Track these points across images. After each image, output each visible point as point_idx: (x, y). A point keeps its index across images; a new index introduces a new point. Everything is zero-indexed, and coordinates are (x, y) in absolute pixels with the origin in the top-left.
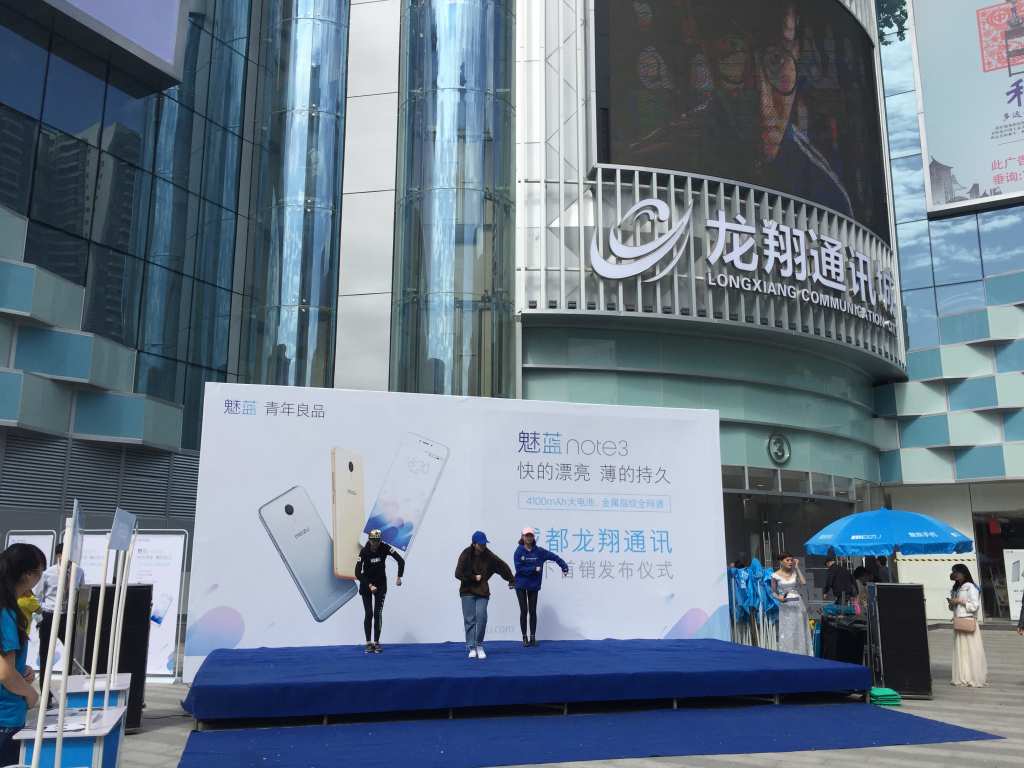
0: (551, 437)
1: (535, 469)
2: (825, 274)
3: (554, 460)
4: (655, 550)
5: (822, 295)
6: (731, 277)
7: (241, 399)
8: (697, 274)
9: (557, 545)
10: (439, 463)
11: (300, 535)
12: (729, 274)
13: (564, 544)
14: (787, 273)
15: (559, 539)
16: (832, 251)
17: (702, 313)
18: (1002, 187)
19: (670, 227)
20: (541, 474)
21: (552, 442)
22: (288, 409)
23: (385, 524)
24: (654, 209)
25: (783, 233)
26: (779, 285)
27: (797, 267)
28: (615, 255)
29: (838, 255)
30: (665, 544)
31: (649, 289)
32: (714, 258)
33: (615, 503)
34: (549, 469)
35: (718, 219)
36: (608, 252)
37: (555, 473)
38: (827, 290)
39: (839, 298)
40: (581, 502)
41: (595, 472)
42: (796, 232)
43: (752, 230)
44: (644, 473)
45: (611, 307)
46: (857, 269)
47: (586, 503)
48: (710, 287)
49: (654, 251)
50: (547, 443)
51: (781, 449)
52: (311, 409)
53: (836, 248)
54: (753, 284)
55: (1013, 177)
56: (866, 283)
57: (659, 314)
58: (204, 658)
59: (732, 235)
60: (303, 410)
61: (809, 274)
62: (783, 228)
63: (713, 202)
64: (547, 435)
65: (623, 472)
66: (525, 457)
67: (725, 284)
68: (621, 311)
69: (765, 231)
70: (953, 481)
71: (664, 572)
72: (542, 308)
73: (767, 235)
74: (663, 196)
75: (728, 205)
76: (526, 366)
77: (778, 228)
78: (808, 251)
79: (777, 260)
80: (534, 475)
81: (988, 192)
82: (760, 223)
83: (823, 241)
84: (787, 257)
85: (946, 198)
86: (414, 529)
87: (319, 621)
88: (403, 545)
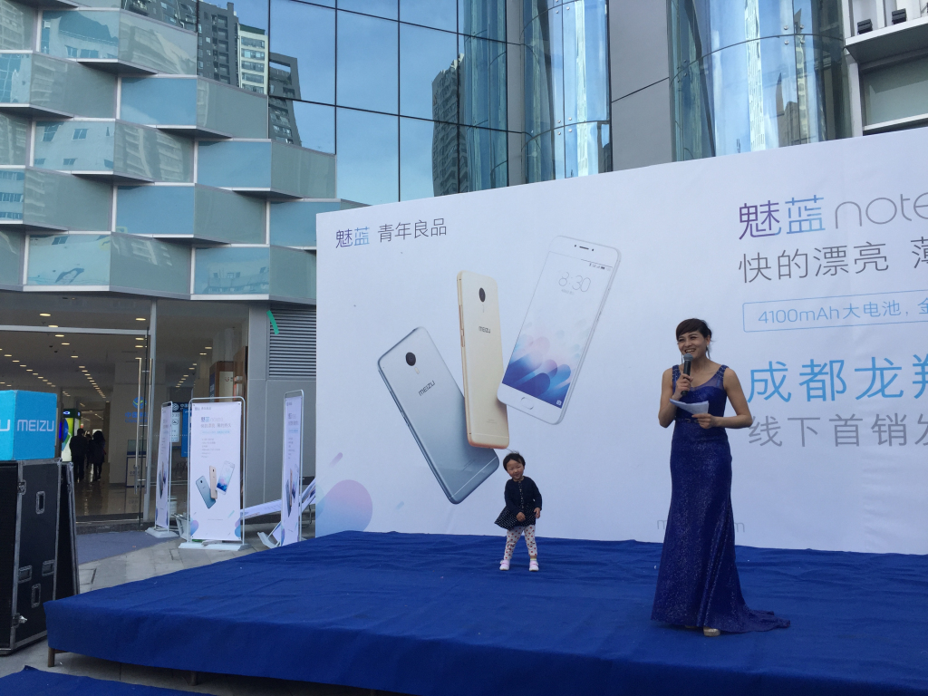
0: (802, 205)
1: (773, 263)
3: (809, 242)
7: (353, 228)
9: (823, 388)
10: (606, 274)
11: (424, 390)
13: (838, 386)
15: (827, 378)
20: (784, 270)
21: (804, 215)
22: (403, 231)
34: (800, 260)
37: (813, 265)
40: (871, 310)
41: (900, 253)
47: (881, 310)
50: (795, 216)
52: (430, 225)
60: (421, 228)
64: (793, 202)
66: (751, 246)
72: (879, 28)
76: (869, 128)
80: (772, 273)
86: (572, 374)
87: (455, 502)
88: (557, 399)
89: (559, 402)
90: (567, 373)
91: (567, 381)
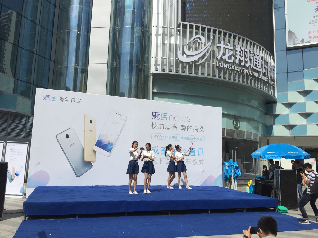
0: (164, 114)
1: (158, 125)
2: (255, 65)
3: (164, 122)
4: (198, 155)
5: (253, 72)
6: (225, 64)
7: (50, 95)
8: (213, 62)
10: (124, 122)
11: (71, 145)
12: (224, 63)
14: (243, 64)
16: (257, 58)
17: (214, 76)
18: (311, 40)
19: (205, 45)
20: (160, 127)
21: (164, 116)
22: (68, 99)
23: (103, 143)
24: (200, 39)
25: (242, 50)
26: (240, 68)
27: (246, 62)
28: (186, 54)
29: (259, 59)
30: (202, 153)
31: (197, 67)
32: (219, 58)
33: (185, 138)
34: (163, 125)
35: (221, 44)
36: (183, 53)
37: (165, 127)
38: (255, 71)
39: (259, 73)
40: (173, 137)
41: (179, 127)
42: (246, 50)
43: (232, 48)
44: (196, 128)
45: (184, 72)
46: (265, 64)
47: (175, 138)
48: (217, 67)
49: (199, 53)
51: (237, 123)
52: (76, 100)
53: (258, 57)
54: (231, 67)
55: (315, 37)
56: (267, 69)
57: (199, 75)
58: (34, 189)
59: (225, 50)
60: (73, 100)
61: (250, 65)
62: (242, 48)
63: (219, 38)
64: (162, 113)
65: (188, 127)
66: (154, 121)
67: (222, 66)
68: (187, 74)
69: (236, 49)
70: (290, 136)
71: (201, 163)
72: (160, 71)
73: (237, 51)
74: (203, 34)
75: (224, 39)
76: (154, 91)
77: (240, 48)
78: (250, 57)
79: (240, 59)
80: (157, 127)
81: (307, 42)
82: (234, 46)
83: (255, 54)
84: (243, 58)
85: (293, 43)
86: (114, 145)
87: (78, 177)
88: (109, 151)
89: (110, 151)
90: (112, 144)
91: (112, 146)
